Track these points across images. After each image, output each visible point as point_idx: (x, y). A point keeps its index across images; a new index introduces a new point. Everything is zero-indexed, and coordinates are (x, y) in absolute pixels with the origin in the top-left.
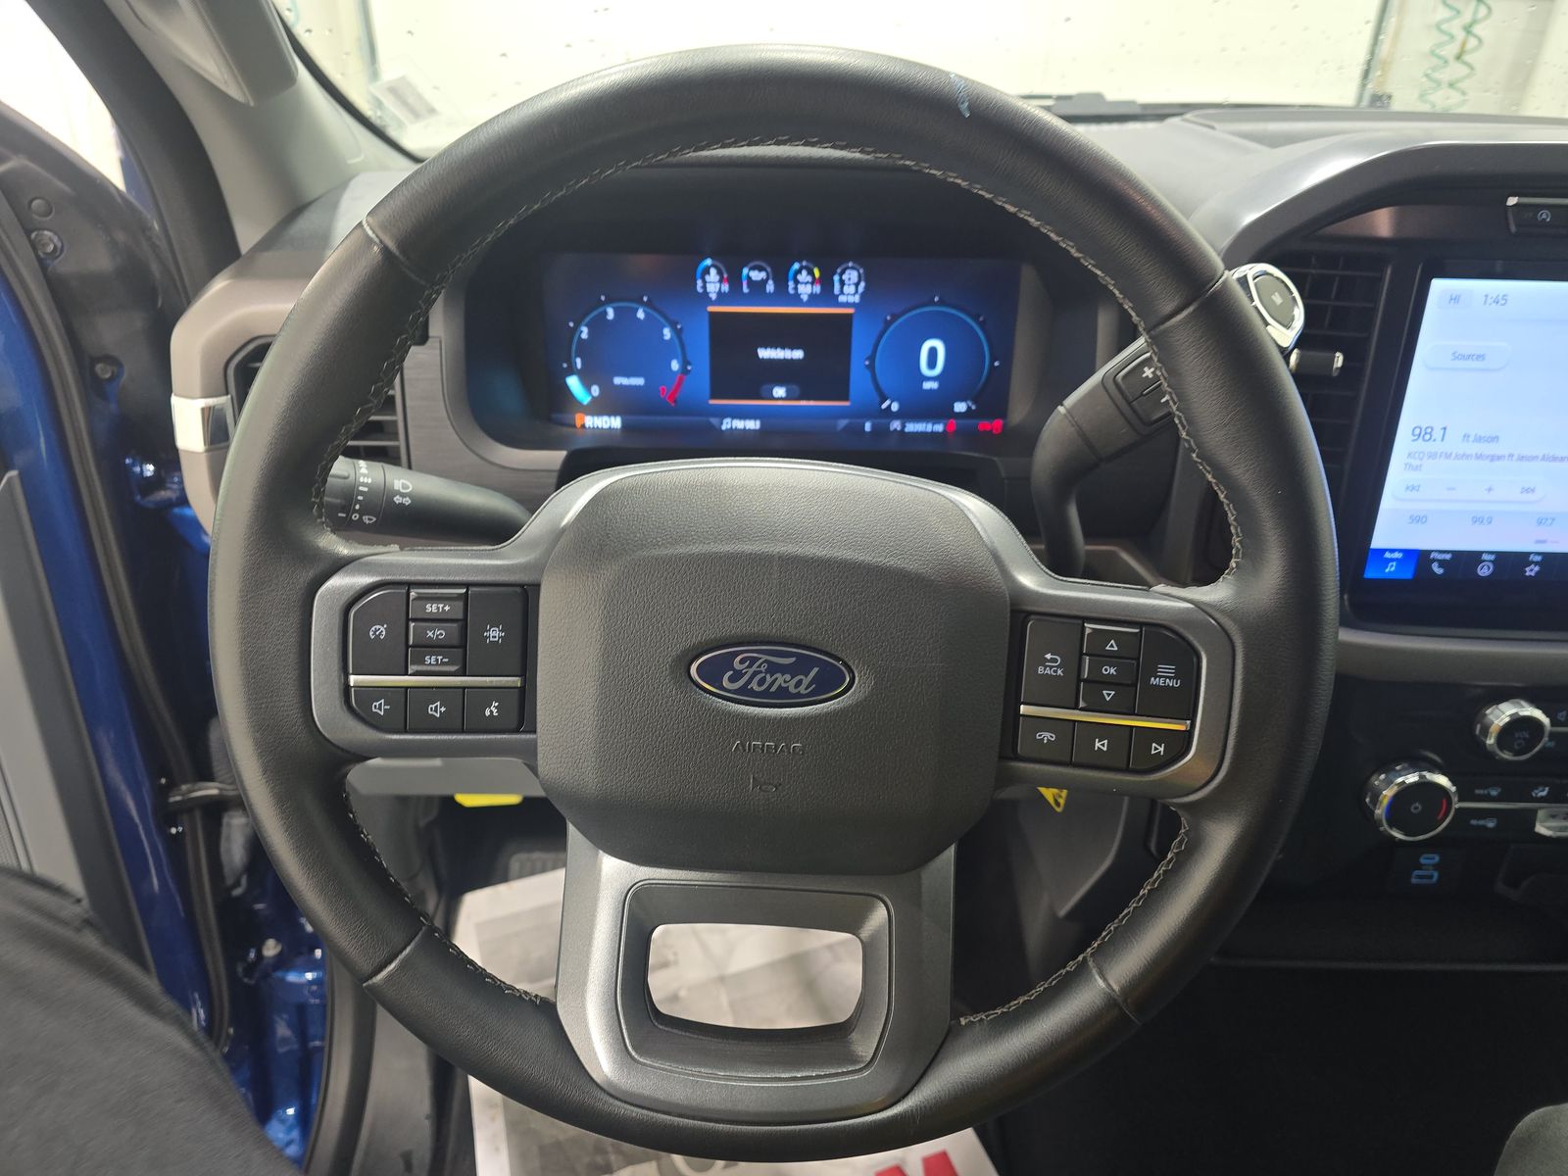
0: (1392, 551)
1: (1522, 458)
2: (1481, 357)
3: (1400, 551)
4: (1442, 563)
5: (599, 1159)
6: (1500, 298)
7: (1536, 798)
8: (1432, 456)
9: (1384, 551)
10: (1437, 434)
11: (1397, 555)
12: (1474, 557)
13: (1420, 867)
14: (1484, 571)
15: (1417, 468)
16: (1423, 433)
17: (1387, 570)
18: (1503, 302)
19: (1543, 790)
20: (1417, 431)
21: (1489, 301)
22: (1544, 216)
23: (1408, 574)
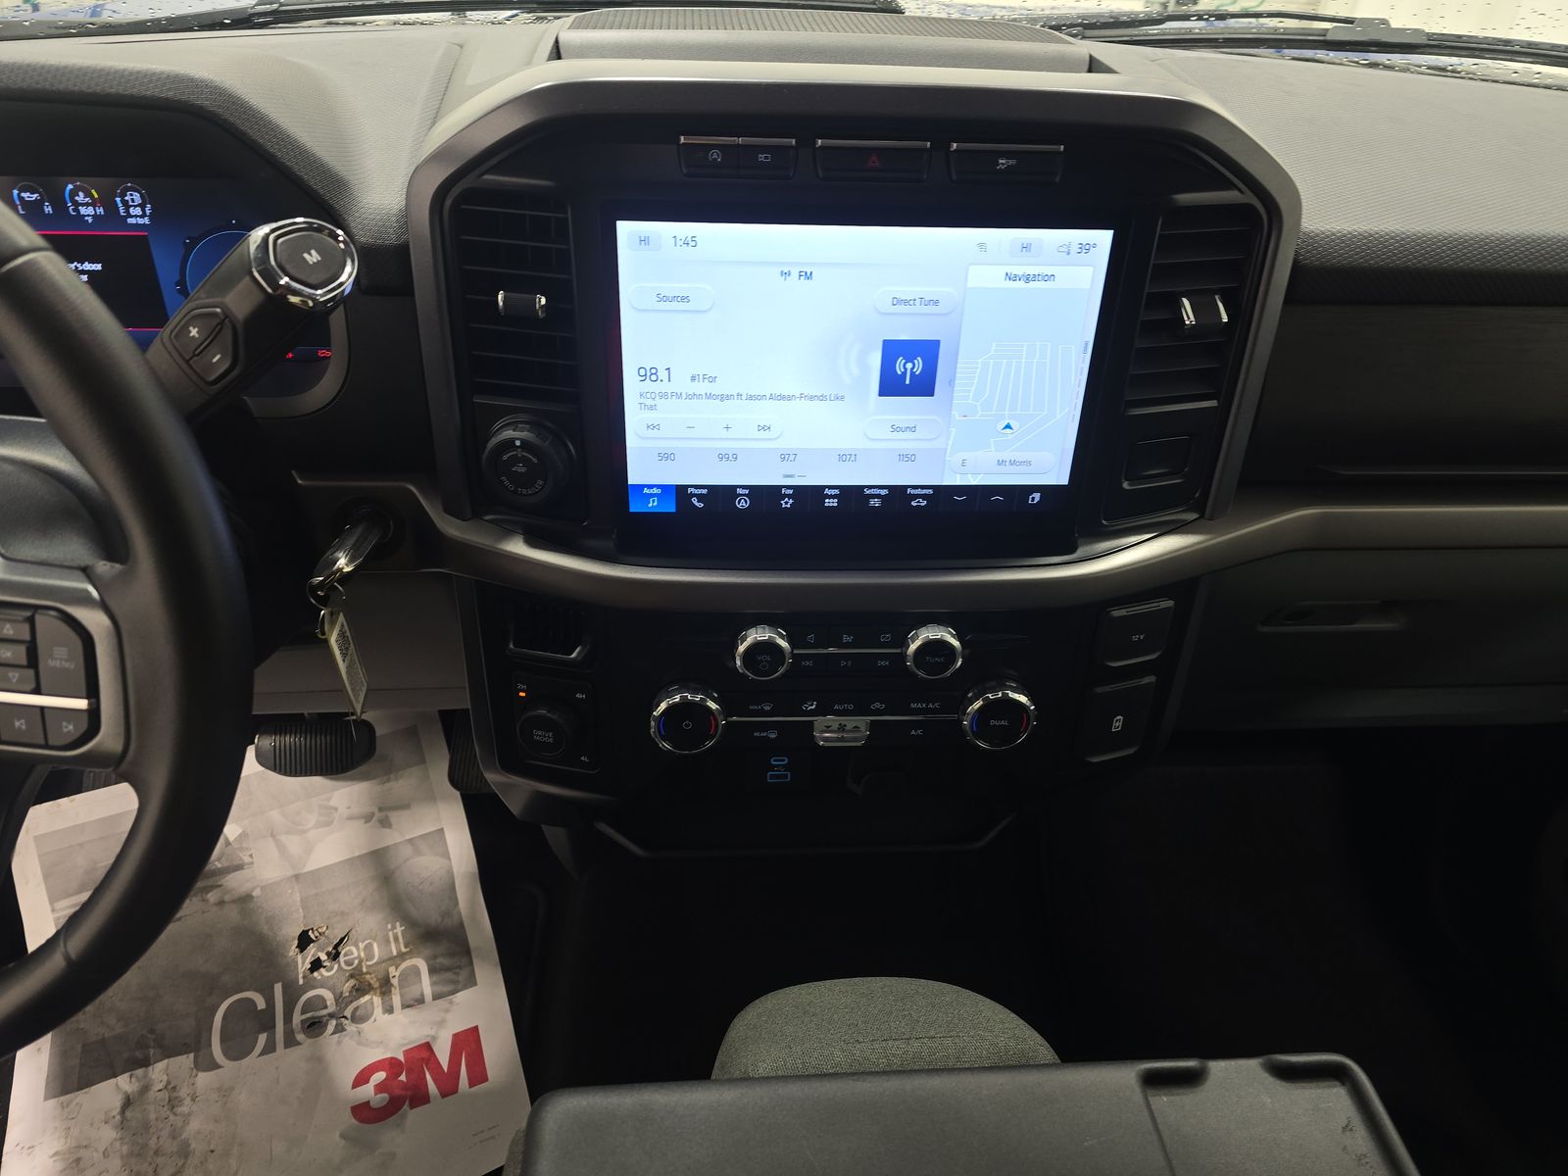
0: (650, 487)
1: (751, 398)
2: (685, 299)
3: (658, 486)
4: (700, 497)
5: (138, 1054)
6: (689, 239)
7: (806, 711)
8: (664, 395)
9: (643, 486)
10: (663, 374)
11: (655, 491)
12: (729, 491)
13: (772, 768)
14: (743, 504)
15: (652, 408)
16: (648, 374)
17: (650, 505)
18: (694, 243)
19: (812, 705)
20: (642, 372)
21: (679, 243)
22: (715, 156)
23: (671, 508)
